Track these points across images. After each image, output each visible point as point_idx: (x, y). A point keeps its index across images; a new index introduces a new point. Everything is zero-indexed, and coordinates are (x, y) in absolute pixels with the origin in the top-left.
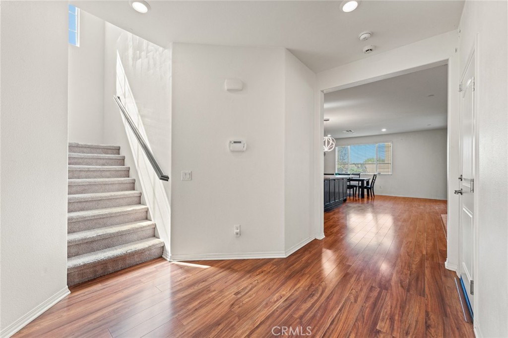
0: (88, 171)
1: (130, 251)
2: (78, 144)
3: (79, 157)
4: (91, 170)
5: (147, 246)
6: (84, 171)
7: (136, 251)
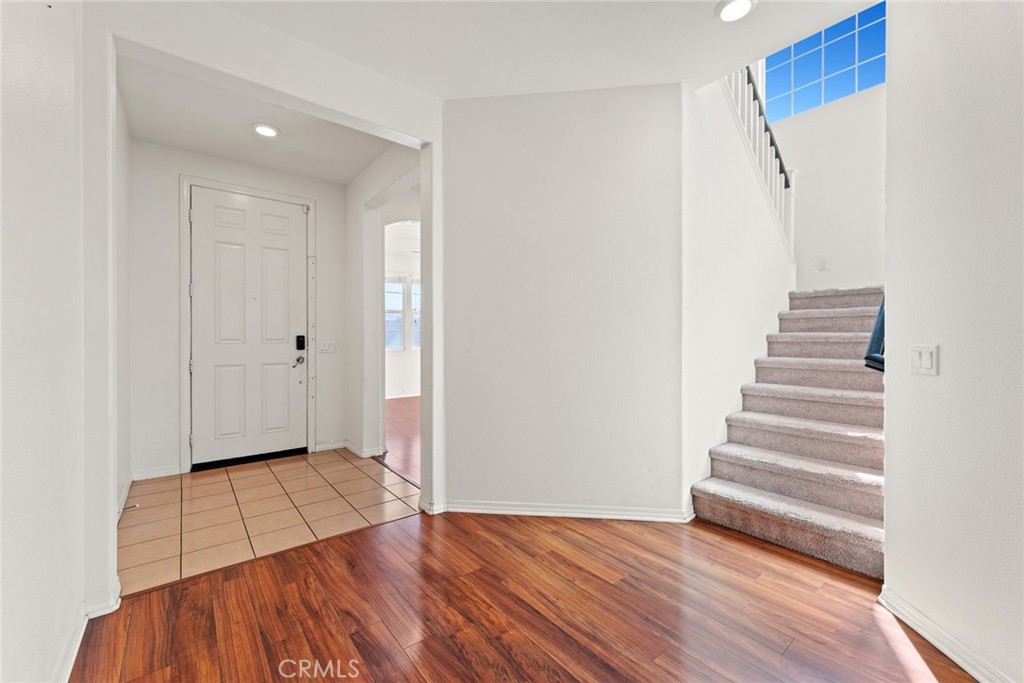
0: (826, 342)
1: (793, 516)
2: (837, 291)
3: (825, 316)
4: (832, 340)
5: (838, 528)
6: (821, 343)
7: (806, 522)
